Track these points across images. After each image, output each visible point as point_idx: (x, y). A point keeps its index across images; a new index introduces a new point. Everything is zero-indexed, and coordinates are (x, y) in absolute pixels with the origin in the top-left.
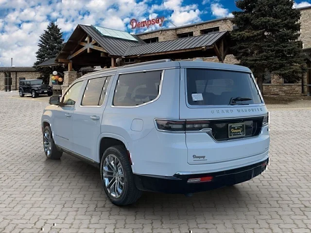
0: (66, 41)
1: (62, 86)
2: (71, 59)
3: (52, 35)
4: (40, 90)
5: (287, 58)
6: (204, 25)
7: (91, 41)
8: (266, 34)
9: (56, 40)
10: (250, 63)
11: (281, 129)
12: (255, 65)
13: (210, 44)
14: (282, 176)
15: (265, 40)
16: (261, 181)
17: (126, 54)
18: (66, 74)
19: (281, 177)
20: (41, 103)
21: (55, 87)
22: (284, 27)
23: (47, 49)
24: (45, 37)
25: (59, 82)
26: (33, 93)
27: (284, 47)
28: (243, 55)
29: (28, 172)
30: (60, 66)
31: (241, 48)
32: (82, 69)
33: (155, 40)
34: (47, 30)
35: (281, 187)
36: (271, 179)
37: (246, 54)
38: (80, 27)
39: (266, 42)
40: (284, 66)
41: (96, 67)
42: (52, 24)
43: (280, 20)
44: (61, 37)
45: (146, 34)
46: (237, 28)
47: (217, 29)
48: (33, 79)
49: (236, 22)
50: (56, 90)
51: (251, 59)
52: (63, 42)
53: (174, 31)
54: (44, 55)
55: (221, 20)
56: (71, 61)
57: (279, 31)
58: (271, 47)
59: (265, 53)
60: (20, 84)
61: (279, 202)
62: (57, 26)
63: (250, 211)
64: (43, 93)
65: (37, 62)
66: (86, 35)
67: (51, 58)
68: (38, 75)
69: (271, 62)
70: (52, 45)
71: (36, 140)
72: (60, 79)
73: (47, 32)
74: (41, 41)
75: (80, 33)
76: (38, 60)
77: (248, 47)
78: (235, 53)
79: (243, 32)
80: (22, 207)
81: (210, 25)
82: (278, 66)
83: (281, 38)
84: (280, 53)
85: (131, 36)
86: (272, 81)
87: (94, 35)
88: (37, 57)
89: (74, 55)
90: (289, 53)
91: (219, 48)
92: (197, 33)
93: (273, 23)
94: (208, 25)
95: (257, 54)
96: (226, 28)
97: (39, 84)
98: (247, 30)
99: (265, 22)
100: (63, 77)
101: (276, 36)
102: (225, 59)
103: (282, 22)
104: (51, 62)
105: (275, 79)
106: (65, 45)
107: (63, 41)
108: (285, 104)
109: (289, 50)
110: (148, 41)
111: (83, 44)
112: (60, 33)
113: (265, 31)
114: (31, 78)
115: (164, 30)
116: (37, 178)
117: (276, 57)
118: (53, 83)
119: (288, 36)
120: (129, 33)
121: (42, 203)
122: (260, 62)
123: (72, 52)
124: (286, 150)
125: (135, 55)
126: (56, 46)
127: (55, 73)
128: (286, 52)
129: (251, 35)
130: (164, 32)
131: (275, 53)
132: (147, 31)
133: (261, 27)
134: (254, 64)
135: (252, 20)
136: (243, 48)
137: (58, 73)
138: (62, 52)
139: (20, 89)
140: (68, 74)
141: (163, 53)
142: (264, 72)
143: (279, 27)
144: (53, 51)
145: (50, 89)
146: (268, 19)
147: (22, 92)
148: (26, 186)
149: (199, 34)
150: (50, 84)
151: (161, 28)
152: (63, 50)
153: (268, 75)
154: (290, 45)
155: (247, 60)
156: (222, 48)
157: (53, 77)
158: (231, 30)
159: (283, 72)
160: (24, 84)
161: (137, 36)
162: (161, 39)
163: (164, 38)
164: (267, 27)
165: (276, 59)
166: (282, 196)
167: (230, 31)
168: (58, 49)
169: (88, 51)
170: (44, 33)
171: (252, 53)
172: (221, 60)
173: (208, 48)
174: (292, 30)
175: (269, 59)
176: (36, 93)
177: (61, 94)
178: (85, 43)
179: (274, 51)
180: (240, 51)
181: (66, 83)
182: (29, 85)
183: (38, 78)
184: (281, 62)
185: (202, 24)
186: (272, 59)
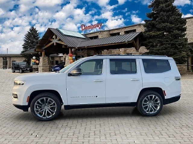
0: (41, 38)
1: (38, 66)
2: (44, 49)
3: (32, 34)
4: (25, 68)
5: (178, 49)
6: (127, 28)
7: (56, 38)
8: (165, 33)
9: (35, 37)
10: (155, 51)
12: (158, 53)
13: (130, 40)
15: (164, 37)
17: (78, 46)
18: (41, 59)
21: (34, 67)
22: (176, 29)
23: (29, 43)
26: (21, 70)
27: (177, 42)
28: (151, 47)
30: (37, 54)
31: (149, 42)
32: (51, 55)
33: (96, 37)
34: (29, 31)
37: (153, 46)
38: (50, 29)
39: (165, 39)
40: (176, 53)
41: (60, 54)
42: (33, 27)
43: (174, 25)
44: (38, 35)
45: (91, 34)
46: (147, 30)
47: (135, 31)
48: (20, 62)
49: (147, 26)
50: (35, 68)
51: (156, 49)
52: (39, 39)
53: (108, 32)
54: (27, 47)
55: (137, 25)
57: (173, 32)
58: (168, 42)
59: (164, 46)
60: (12, 65)
62: (35, 29)
64: (27, 70)
65: (23, 51)
66: (53, 34)
67: (32, 48)
68: (24, 59)
69: (168, 51)
70: (32, 40)
72: (37, 62)
73: (29, 33)
74: (26, 38)
75: (50, 33)
77: (154, 42)
78: (146, 46)
79: (151, 33)
82: (172, 53)
83: (174, 36)
84: (174, 46)
85: (82, 35)
87: (58, 35)
88: (23, 48)
89: (46, 47)
90: (179, 46)
91: (136, 42)
92: (122, 33)
93: (170, 27)
94: (129, 28)
95: (159, 46)
96: (140, 30)
97: (24, 65)
98: (153, 31)
99: (165, 26)
100: (39, 60)
101: (172, 35)
102: (140, 49)
103: (175, 26)
104: (31, 51)
106: (40, 40)
107: (39, 37)
109: (179, 43)
110: (92, 38)
111: (52, 40)
112: (37, 33)
113: (164, 32)
115: (102, 31)
117: (171, 48)
119: (179, 35)
120: (80, 33)
122: (162, 51)
123: (45, 45)
125: (84, 47)
126: (35, 41)
127: (34, 58)
128: (177, 45)
129: (156, 34)
130: (102, 33)
131: (171, 46)
132: (91, 32)
133: (162, 30)
134: (158, 52)
135: (156, 25)
136: (151, 42)
137: (36, 58)
138: (38, 45)
139: (12, 68)
140: (42, 58)
141: (101, 46)
143: (173, 29)
144: (33, 44)
145: (31, 68)
146: (167, 25)
147: (14, 70)
149: (124, 34)
150: (31, 65)
151: (100, 30)
152: (39, 44)
154: (180, 40)
155: (153, 50)
156: (138, 42)
157: (33, 60)
158: (143, 31)
159: (176, 57)
160: (15, 65)
161: (85, 35)
162: (100, 37)
163: (102, 36)
164: (166, 29)
165: (172, 49)
167: (143, 32)
168: (36, 43)
169: (55, 44)
170: (27, 33)
171: (156, 45)
172: (137, 50)
173: (129, 42)
174: (181, 31)
175: (167, 49)
176: (22, 70)
177: (38, 71)
178: (53, 39)
179: (170, 44)
180: (149, 44)
181: (41, 64)
182: (18, 65)
183: (24, 61)
184: (174, 51)
185: (125, 28)
186: (169, 49)
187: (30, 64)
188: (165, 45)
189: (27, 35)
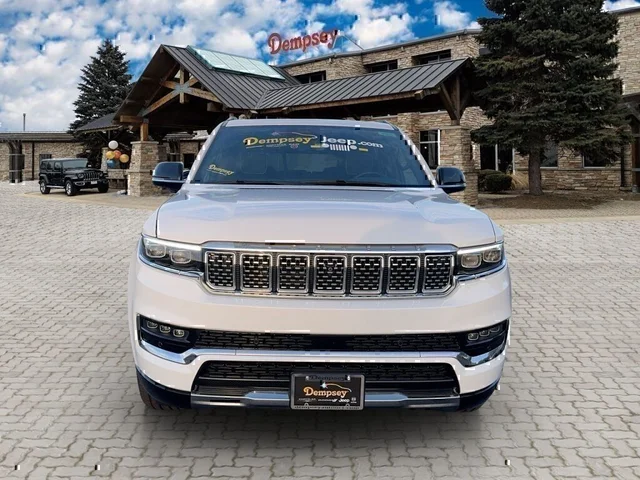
0: (135, 79)
1: (127, 171)
2: (146, 117)
3: (108, 65)
4: (82, 180)
5: (590, 115)
6: (421, 47)
7: (186, 78)
8: (547, 63)
9: (115, 78)
10: (514, 123)
11: (578, 261)
12: (525, 128)
13: (433, 85)
14: (581, 352)
15: (545, 77)
16: (539, 362)
17: (260, 105)
18: (137, 149)
19: (582, 355)
20: (84, 206)
21: (114, 174)
22: (584, 49)
23: (97, 96)
24: (92, 71)
25: (121, 163)
26: (69, 187)
27: (585, 91)
28: (499, 108)
29: (56, 344)
30: (124, 131)
31: (495, 93)
32: (170, 136)
33: (319, 77)
34: (98, 57)
35: (582, 375)
36: (560, 359)
37: (506, 106)
38: (165, 50)
39: (547, 81)
40: (585, 130)
41: (198, 132)
42: (108, 44)
43: (576, 36)
44: (125, 71)
45: (301, 64)
46: (488, 52)
47: (446, 54)
48: (68, 158)
49: (487, 39)
50: (115, 180)
51: (517, 115)
52: (130, 82)
53: (359, 58)
54: (90, 108)
55: (454, 36)
56: (147, 120)
57: (573, 58)
58: (557, 91)
59: (545, 104)
60: (41, 168)
61: (577, 404)
62: (117, 48)
63: (516, 423)
64: (88, 185)
65: (77, 122)
66: (177, 66)
67: (106, 113)
68: (79, 149)
69: (558, 123)
70: (106, 87)
71: (75, 281)
72: (124, 158)
73: (96, 61)
74: (85, 80)
75: (165, 63)
76: (79, 119)
77: (509, 92)
78: (485, 104)
79: (501, 61)
80: (43, 415)
81: (432, 45)
82: (571, 130)
83: (577, 72)
84: (577, 106)
85: (271, 70)
86: (561, 160)
87: (193, 67)
88: (76, 111)
89: (153, 108)
90: (594, 104)
91: (450, 93)
92: (405, 62)
93: (562, 42)
94: (429, 45)
95: (528, 106)
96: (465, 51)
97: (80, 168)
98: (509, 57)
99: (546, 40)
100: (129, 153)
101: (569, 69)
102: (463, 116)
103: (581, 38)
104: (104, 123)
105: (566, 157)
106: (133, 87)
107: (130, 78)
108: (586, 208)
109: (595, 96)
110: (303, 79)
111: (172, 85)
112: (123, 62)
113: (545, 58)
114: (65, 156)
115: (339, 57)
116: (75, 357)
117: (568, 112)
118: (109, 166)
119: (593, 68)
120: (266, 62)
121: (85, 405)
122: (536, 123)
123: (147, 102)
124: (590, 301)
125: (278, 108)
126: (114, 90)
127: (113, 144)
128: (588, 100)
129: (518, 66)
130: (337, 61)
131: (566, 104)
132: (303, 58)
134: (522, 126)
135: (518, 35)
136: (501, 93)
137: (120, 146)
138: (127, 101)
139: (41, 178)
140: (139, 146)
141: (336, 105)
142: (543, 142)
143: (575, 50)
144: (108, 98)
145: (103, 177)
146: (552, 34)
147: (46, 184)
148: (51, 373)
149: (410, 65)
150: (104, 168)
151: (331, 52)
152: (129, 98)
153: (550, 148)
154: (597, 86)
155: (507, 118)
156: (457, 93)
157: (109, 153)
158: (475, 57)
159: (583, 143)
160: (49, 167)
161: (283, 68)
162: (331, 74)
164: (549, 50)
165: (569, 117)
166: (582, 392)
167: (473, 59)
168: (119, 95)
169: (182, 100)
170: (91, 62)
171: (519, 103)
172: (455, 117)
173: (429, 93)
174: (600, 55)
175: (553, 116)
176: (73, 186)
177: (126, 188)
178: (174, 83)
179: (564, 99)
180: (493, 100)
181: (135, 166)
182: (60, 169)
183: (79, 156)
184: (578, 122)
185: (415, 44)
186: (561, 116)
187: (100, 167)
188: (548, 102)
189: (90, 69)
